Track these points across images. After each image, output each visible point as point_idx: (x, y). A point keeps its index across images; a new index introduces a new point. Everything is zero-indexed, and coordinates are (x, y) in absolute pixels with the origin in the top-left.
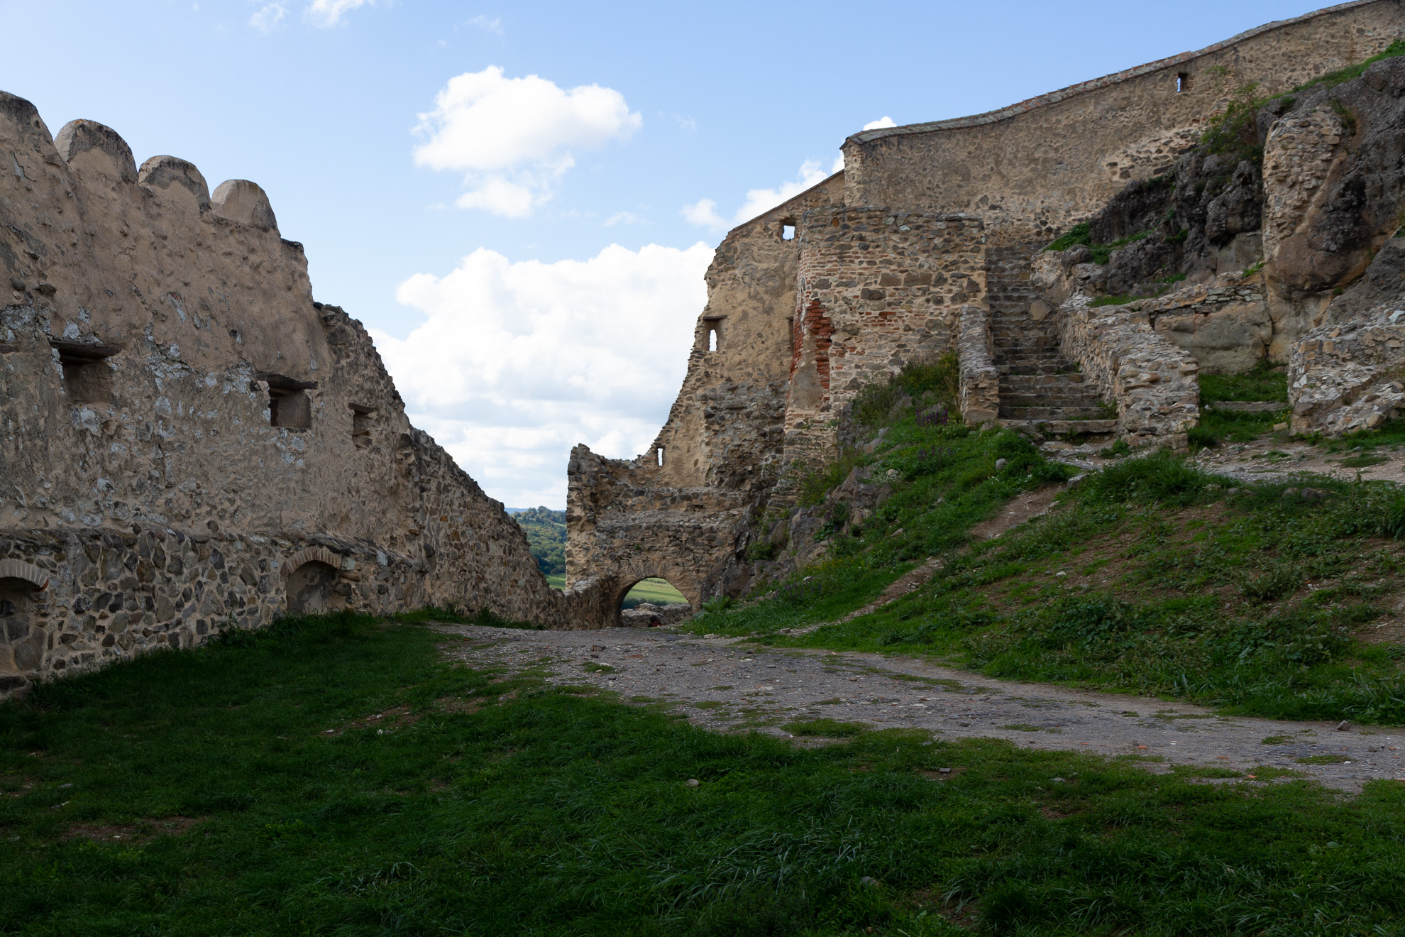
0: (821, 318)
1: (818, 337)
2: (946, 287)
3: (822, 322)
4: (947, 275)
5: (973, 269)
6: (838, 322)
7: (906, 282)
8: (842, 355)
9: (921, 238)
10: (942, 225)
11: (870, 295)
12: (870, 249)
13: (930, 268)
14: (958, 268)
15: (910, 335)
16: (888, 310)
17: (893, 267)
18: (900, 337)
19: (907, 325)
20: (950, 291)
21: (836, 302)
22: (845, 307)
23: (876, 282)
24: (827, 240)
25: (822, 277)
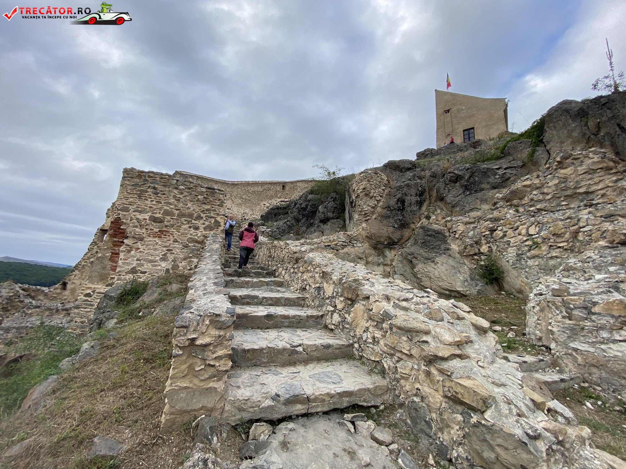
0: (119, 228)
1: (115, 239)
2: (202, 221)
3: (120, 231)
4: (202, 215)
5: (218, 214)
6: (131, 232)
7: (178, 215)
8: (129, 251)
9: (191, 194)
10: (204, 190)
11: (154, 220)
12: (159, 195)
13: (194, 210)
14: (210, 213)
15: (176, 245)
16: (164, 229)
17: (171, 207)
18: (170, 245)
19: (176, 239)
20: (204, 224)
21: (131, 221)
22: (137, 224)
23: (160, 213)
24: (132, 185)
25: (125, 205)
